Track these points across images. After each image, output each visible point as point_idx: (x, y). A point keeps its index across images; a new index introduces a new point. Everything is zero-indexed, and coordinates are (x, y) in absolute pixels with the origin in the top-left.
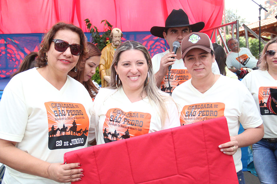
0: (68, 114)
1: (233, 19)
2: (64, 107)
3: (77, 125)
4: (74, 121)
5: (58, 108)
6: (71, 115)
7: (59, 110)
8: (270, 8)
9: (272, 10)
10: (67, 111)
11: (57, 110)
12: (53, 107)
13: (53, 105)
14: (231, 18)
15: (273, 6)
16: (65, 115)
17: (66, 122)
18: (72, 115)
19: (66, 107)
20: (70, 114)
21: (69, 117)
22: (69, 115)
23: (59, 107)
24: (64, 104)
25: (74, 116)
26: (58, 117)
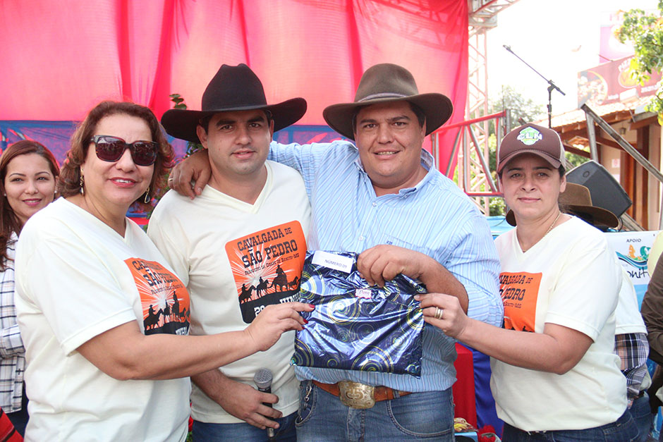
1: (517, 106)
8: (587, 87)
9: (593, 91)
14: (512, 104)
15: (593, 83)
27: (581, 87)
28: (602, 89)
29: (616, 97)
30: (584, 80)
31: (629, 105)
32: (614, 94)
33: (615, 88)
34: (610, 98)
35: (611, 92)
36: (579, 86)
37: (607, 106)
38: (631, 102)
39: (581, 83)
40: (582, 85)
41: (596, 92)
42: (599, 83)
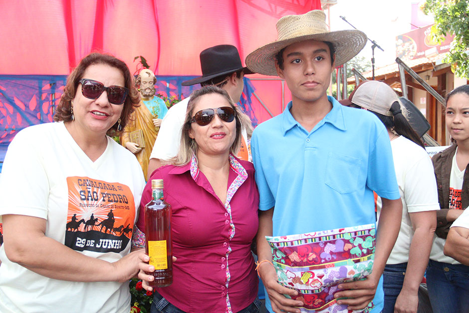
0: (102, 198)
2: (97, 187)
3: (115, 217)
4: (111, 211)
5: (88, 187)
6: (107, 201)
7: (89, 190)
10: (102, 194)
11: (85, 189)
12: (80, 185)
13: (80, 181)
15: (407, 44)
16: (97, 200)
17: (97, 211)
18: (109, 201)
19: (102, 188)
20: (106, 199)
21: (103, 203)
22: (104, 200)
23: (90, 186)
24: (99, 183)
25: (112, 203)
26: (85, 202)
27: (398, 47)
28: (413, 48)
29: (422, 53)
30: (400, 41)
31: (432, 59)
32: (421, 51)
33: (422, 47)
34: (419, 54)
35: (419, 50)
36: (397, 46)
37: (416, 60)
38: (432, 57)
39: (398, 44)
40: (399, 46)
41: (409, 51)
42: (411, 44)
